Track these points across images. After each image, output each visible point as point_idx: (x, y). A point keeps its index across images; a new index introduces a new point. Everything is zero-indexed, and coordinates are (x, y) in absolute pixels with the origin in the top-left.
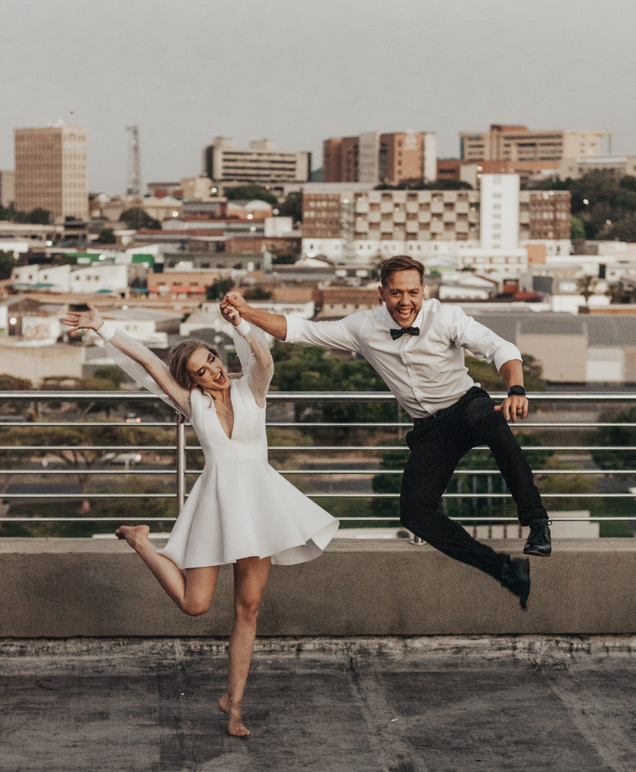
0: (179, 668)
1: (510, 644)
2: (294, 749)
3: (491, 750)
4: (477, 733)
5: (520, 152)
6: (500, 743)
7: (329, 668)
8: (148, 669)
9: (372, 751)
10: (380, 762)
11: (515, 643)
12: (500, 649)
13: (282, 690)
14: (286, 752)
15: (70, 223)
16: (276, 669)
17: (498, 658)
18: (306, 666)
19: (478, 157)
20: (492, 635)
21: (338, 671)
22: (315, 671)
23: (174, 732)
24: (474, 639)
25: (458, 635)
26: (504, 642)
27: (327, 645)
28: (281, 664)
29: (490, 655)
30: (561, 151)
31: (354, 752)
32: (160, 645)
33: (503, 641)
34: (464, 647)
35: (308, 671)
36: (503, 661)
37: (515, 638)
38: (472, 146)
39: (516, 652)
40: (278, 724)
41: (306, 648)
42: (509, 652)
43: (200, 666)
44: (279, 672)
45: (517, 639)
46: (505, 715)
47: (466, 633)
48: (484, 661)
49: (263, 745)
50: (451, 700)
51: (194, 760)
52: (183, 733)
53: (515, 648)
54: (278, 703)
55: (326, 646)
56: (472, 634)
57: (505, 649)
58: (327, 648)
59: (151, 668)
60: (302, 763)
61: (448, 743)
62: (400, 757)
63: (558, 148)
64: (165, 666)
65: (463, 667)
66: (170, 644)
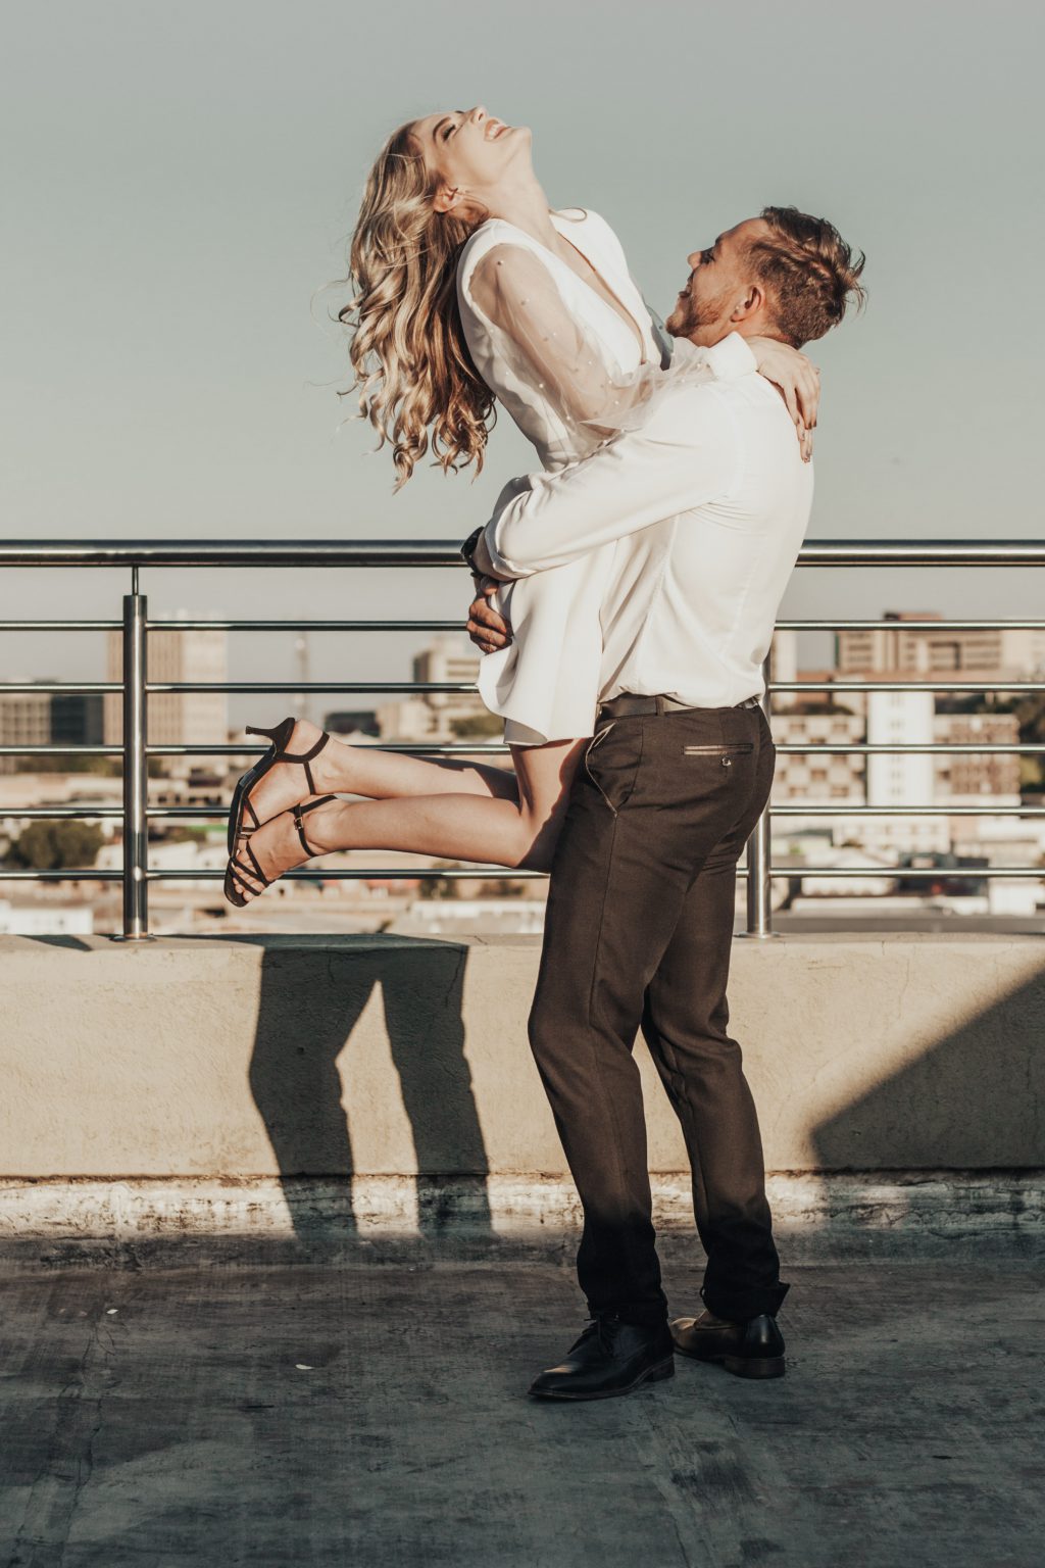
0: (122, 1258)
1: (1006, 1197)
2: (394, 1432)
3: (977, 1432)
4: (931, 1393)
5: (933, 657)
6: (1000, 1416)
7: (525, 1258)
8: (37, 1262)
9: (623, 1436)
10: (647, 1461)
11: (1019, 1193)
12: (980, 1210)
13: (389, 1301)
14: (367, 1440)
15: (198, 777)
16: (381, 1261)
17: (975, 1233)
18: (463, 1255)
19: (862, 664)
20: (955, 1171)
21: (550, 1266)
22: (486, 1266)
23: (56, 1392)
24: (911, 1184)
25: (867, 1171)
26: (990, 1192)
27: (519, 1198)
28: (395, 1249)
29: (951, 1227)
30: (998, 654)
31: (568, 1437)
32: (75, 1202)
33: (989, 1189)
34: (883, 1205)
35: (468, 1266)
36: (989, 1241)
37: (1018, 1180)
38: (852, 648)
39: (1021, 1218)
40: (361, 1373)
41: (464, 1209)
42: (1004, 1217)
43: (178, 1254)
44: (390, 1267)
45: (1025, 1183)
46: (1009, 1353)
47: (885, 1166)
48: (935, 1239)
49: (306, 1421)
50: (854, 1323)
51: (88, 1457)
52: (78, 1397)
53: (1018, 1208)
54: (372, 1329)
55: (516, 1204)
56: (905, 1170)
57: (991, 1209)
58: (518, 1209)
59: (46, 1259)
60: (409, 1464)
61: (851, 1418)
62: (708, 1448)
63: (994, 649)
64: (84, 1255)
65: (883, 1255)
66: (101, 1197)
